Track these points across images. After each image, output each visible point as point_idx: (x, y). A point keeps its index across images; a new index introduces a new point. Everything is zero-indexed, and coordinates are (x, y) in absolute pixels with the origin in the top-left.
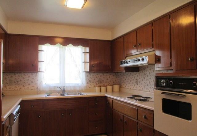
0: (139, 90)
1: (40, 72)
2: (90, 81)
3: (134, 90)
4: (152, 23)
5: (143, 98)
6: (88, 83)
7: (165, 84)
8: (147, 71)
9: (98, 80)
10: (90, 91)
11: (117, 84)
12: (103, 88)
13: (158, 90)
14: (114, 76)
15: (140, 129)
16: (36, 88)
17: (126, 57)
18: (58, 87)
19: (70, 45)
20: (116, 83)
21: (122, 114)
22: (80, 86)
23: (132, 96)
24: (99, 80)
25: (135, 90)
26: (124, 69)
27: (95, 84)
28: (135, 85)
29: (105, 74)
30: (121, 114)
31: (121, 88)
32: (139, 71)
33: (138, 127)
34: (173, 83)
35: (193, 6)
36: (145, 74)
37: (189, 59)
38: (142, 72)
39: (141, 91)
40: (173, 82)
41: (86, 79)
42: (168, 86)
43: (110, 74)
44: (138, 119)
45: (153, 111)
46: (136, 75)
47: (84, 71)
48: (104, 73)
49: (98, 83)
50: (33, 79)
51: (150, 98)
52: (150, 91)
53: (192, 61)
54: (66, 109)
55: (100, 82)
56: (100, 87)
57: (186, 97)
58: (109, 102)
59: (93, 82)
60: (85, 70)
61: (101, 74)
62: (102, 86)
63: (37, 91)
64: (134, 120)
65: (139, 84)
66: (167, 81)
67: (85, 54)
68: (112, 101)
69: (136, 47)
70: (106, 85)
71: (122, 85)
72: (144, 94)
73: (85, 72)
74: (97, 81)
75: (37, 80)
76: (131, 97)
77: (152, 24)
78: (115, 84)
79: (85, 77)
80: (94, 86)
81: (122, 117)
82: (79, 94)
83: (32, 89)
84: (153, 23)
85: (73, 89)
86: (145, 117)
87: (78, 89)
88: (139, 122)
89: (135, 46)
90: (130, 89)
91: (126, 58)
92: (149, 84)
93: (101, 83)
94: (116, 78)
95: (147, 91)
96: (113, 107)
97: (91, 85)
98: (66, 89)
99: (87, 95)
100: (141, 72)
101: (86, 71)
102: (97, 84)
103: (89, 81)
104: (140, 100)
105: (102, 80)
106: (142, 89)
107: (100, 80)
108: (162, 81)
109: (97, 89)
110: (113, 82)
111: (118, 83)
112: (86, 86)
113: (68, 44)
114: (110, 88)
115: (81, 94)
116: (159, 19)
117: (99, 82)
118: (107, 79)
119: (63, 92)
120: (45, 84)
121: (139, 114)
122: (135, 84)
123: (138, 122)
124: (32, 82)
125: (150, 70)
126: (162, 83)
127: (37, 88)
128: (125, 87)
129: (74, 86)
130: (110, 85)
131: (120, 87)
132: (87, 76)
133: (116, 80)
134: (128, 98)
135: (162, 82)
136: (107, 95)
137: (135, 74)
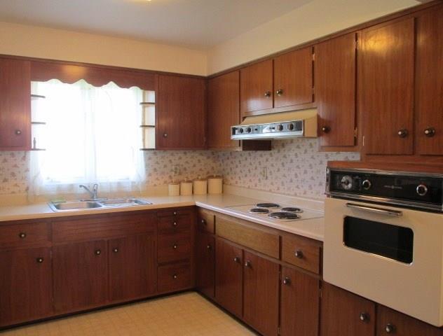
0: (270, 191)
1: (35, 149)
2: (155, 170)
3: (258, 190)
4: (312, 46)
5: (284, 209)
6: (150, 175)
7: (350, 186)
8: (289, 150)
9: (173, 167)
10: (156, 194)
11: (217, 177)
12: (186, 187)
13: (334, 197)
14: (208, 158)
15: (286, 280)
16: (24, 189)
17: (244, 118)
18: (81, 186)
19: (112, 84)
20: (215, 175)
21: (242, 248)
22: (133, 182)
23: (258, 205)
24: (176, 169)
25: (261, 190)
26: (240, 145)
27: (166, 178)
28: (259, 180)
29: (190, 154)
30: (238, 246)
31: (224, 185)
32: (270, 150)
33: (280, 274)
34: (372, 185)
35: (413, 19)
36: (285, 157)
37: (400, 133)
38: (279, 151)
39: (275, 194)
40: (371, 183)
41: (147, 165)
42: (358, 190)
43: (201, 154)
44: (280, 259)
45: (322, 243)
46: (264, 158)
47: (142, 148)
48: (187, 151)
49: (173, 173)
50: (16, 166)
51: (299, 210)
52: (296, 195)
53: (404, 137)
54: (106, 239)
55: (179, 171)
56: (179, 183)
57: (402, 215)
58: (204, 220)
59: (163, 173)
60: (144, 145)
61: (180, 154)
62: (184, 181)
63: (27, 197)
64: (272, 260)
65: (269, 177)
66: (357, 180)
67: (144, 108)
68: (215, 216)
69: (271, 97)
70: (191, 179)
71: (227, 180)
72: (285, 202)
73: (144, 149)
74: (172, 171)
75: (27, 170)
76: (258, 208)
77: (313, 48)
78: (212, 177)
79: (145, 160)
80: (165, 182)
81: (240, 254)
82: (131, 201)
83: (13, 193)
84: (316, 47)
85: (115, 189)
86: (300, 255)
87: (129, 188)
88: (283, 264)
89: (269, 95)
90: (249, 187)
91: (243, 120)
92: (295, 179)
93: (180, 174)
94: (214, 162)
95: (289, 195)
96: (217, 232)
97: (157, 179)
98: (99, 190)
99: (154, 204)
100: (276, 151)
101: (147, 147)
102: (170, 177)
103: (152, 170)
104: (282, 216)
105: (184, 167)
106: (278, 189)
107: (178, 167)
108: (344, 179)
109: (173, 188)
110: (208, 173)
111: (219, 174)
112: (148, 182)
113: (106, 83)
114: (201, 186)
115: (136, 202)
116: (331, 39)
117: (176, 172)
118: (194, 166)
119: (93, 197)
120: (48, 178)
121: (283, 247)
122: (261, 177)
123: (280, 266)
124: (13, 174)
125: (298, 147)
126: (345, 183)
127: (27, 189)
128: (237, 183)
129: (119, 183)
130: (202, 180)
131: (223, 183)
132: (150, 159)
133: (213, 168)
134: (254, 210)
135: (343, 181)
136: (199, 204)
137: (261, 156)
